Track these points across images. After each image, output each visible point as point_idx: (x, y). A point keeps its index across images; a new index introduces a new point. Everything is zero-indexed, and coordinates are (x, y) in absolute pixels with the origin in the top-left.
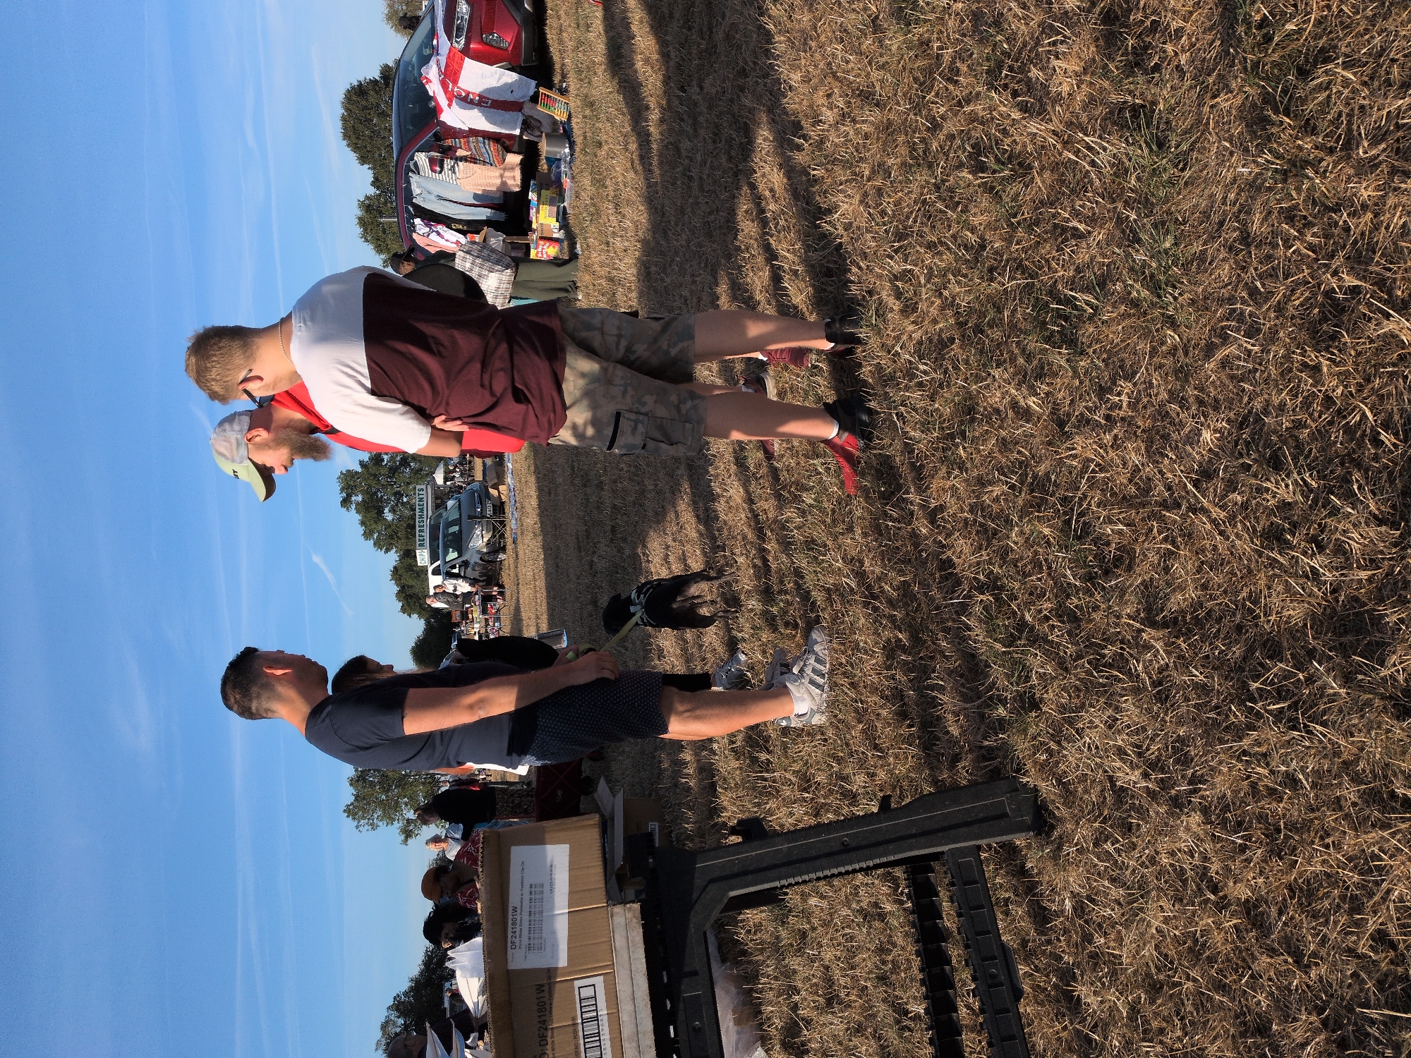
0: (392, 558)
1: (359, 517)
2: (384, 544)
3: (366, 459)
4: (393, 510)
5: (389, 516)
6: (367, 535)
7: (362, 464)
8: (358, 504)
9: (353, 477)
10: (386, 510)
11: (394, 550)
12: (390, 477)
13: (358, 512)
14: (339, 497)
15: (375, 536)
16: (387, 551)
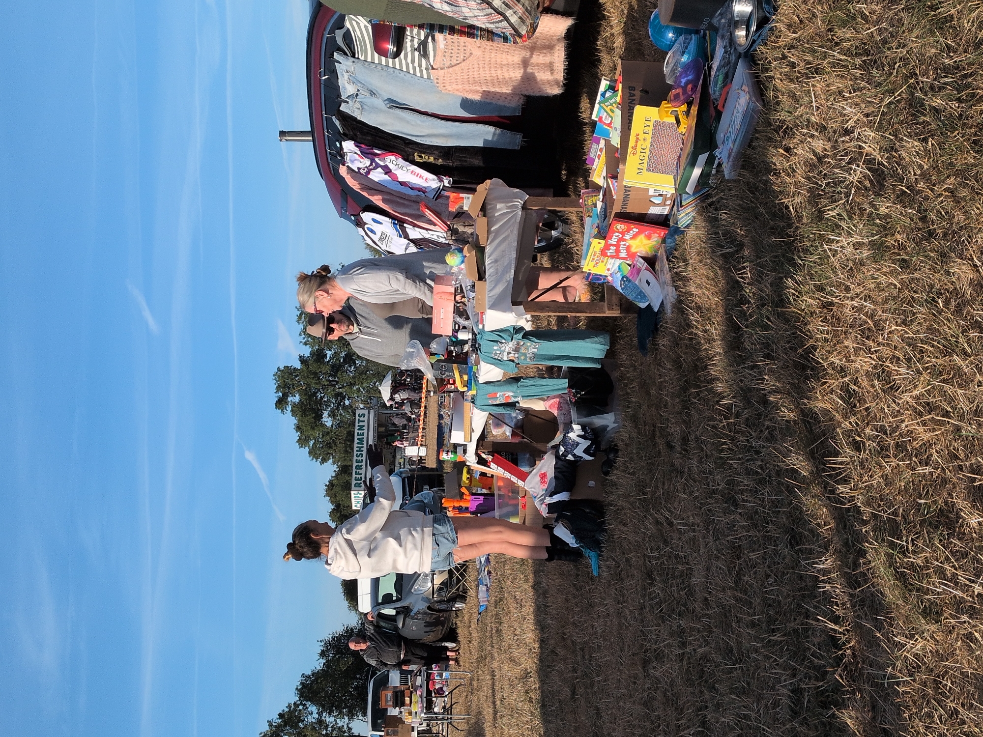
0: (329, 470)
1: (294, 421)
2: (320, 453)
3: (307, 354)
4: (332, 415)
5: (327, 421)
6: (302, 442)
7: (302, 360)
8: (294, 405)
9: (291, 374)
10: (326, 414)
11: (331, 461)
12: (331, 375)
13: (294, 413)
14: (274, 397)
15: (311, 443)
16: (324, 461)
